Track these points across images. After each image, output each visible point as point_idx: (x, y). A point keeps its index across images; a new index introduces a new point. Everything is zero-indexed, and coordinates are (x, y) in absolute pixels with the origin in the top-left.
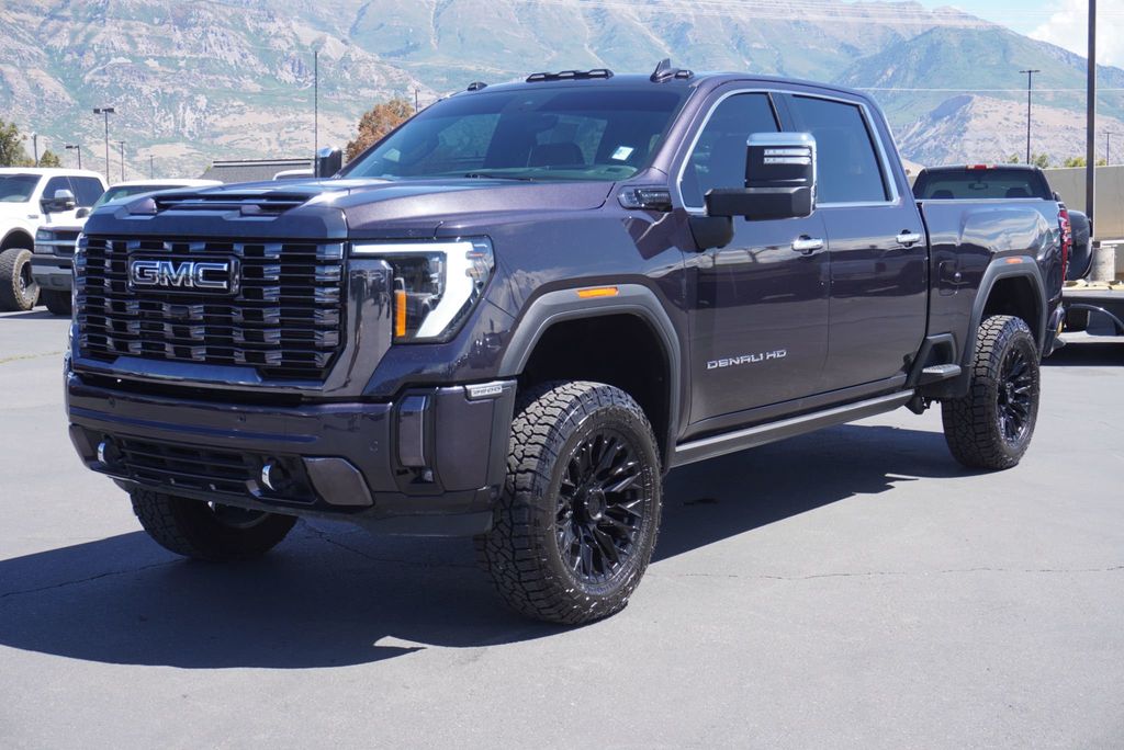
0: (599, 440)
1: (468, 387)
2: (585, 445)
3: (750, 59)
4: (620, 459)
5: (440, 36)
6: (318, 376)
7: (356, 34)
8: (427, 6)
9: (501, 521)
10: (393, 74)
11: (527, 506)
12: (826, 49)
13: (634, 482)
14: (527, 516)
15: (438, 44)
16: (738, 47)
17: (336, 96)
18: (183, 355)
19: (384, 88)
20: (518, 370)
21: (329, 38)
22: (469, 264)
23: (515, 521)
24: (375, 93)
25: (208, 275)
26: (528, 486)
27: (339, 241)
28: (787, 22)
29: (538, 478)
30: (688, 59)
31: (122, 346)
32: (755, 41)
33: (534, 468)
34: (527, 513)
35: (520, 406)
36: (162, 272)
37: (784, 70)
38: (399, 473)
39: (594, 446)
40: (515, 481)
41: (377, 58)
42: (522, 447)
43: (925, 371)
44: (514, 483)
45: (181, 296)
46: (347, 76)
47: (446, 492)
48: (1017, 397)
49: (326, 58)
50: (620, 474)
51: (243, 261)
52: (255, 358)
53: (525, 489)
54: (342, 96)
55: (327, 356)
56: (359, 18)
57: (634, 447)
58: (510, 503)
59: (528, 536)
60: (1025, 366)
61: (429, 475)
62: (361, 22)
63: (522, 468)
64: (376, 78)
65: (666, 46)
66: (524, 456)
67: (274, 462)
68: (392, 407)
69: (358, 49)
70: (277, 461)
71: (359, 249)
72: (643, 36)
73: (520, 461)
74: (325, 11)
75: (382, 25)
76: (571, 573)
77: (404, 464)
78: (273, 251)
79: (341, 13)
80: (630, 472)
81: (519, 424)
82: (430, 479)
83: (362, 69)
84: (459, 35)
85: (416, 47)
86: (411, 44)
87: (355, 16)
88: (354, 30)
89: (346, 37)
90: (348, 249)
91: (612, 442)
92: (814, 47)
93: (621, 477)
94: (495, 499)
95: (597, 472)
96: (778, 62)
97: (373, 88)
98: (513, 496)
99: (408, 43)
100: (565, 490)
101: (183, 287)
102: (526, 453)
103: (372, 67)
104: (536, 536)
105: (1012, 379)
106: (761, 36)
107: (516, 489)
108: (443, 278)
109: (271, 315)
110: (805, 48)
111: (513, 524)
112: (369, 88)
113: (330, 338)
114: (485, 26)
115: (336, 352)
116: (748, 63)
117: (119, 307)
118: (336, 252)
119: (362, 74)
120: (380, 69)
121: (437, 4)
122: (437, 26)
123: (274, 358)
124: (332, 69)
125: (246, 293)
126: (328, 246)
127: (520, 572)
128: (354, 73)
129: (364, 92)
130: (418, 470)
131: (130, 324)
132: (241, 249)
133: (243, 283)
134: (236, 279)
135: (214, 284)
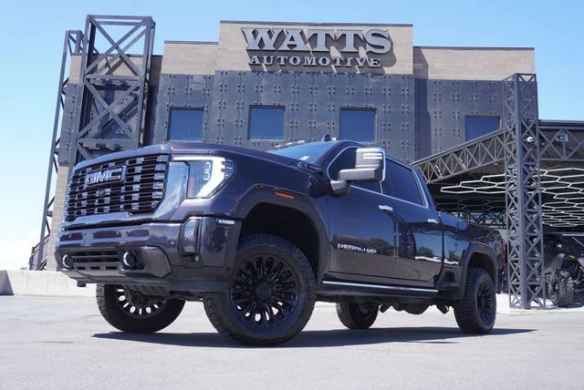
1: (218, 219)
6: (152, 211)
18: (101, 211)
20: (244, 217)
22: (223, 167)
25: (113, 174)
27: (167, 154)
31: (79, 213)
36: (96, 177)
38: (184, 256)
45: (103, 185)
47: (204, 266)
51: (127, 167)
52: (128, 208)
55: (157, 202)
61: (197, 259)
68: (181, 226)
70: (131, 251)
71: (175, 158)
77: (185, 251)
78: (140, 161)
90: (170, 157)
101: (104, 181)
108: (210, 172)
109: (136, 188)
115: (160, 200)
117: (80, 196)
118: (166, 158)
123: (135, 207)
125: (128, 180)
126: (162, 156)
130: (192, 255)
131: (83, 202)
132: (127, 163)
133: (126, 175)
134: (124, 174)
135: (115, 178)
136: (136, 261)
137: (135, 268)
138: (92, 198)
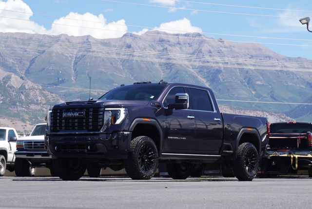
0: (146, 146)
1: (124, 132)
2: (144, 146)
3: (255, 90)
4: (150, 151)
5: (77, 75)
6: (99, 130)
7: (29, 73)
8: (70, 59)
10: (50, 97)
12: (298, 85)
15: (75, 80)
16: (248, 83)
17: (16, 109)
18: (73, 129)
19: (44, 104)
20: (132, 131)
21: (13, 75)
22: (124, 112)
23: (131, 157)
24: (38, 107)
25: (79, 114)
28: (277, 71)
29: (135, 150)
30: (220, 90)
31: (61, 129)
32: (258, 80)
34: (133, 156)
35: (132, 138)
36: (70, 114)
37: (275, 96)
38: (112, 146)
40: (131, 150)
41: (41, 88)
43: (223, 151)
45: (74, 118)
46: (23, 97)
47: (120, 150)
49: (11, 87)
51: (86, 112)
52: (87, 128)
54: (19, 109)
55: (100, 127)
56: (31, 65)
57: (153, 149)
58: (130, 154)
59: (133, 160)
61: (117, 147)
62: (32, 67)
63: (132, 148)
64: (39, 98)
65: (207, 82)
66: (133, 146)
67: (91, 146)
68: (111, 135)
69: (29, 82)
71: (106, 109)
72: (194, 76)
74: (11, 61)
75: (44, 69)
76: (141, 169)
78: (91, 110)
79: (20, 62)
80: (152, 154)
81: (132, 142)
83: (32, 93)
84: (88, 75)
85: (63, 81)
86: (60, 79)
87: (29, 64)
88: (28, 72)
89: (23, 75)
90: (104, 109)
91: (149, 148)
92: (291, 84)
95: (146, 153)
96: (271, 92)
97: (38, 104)
99: (58, 79)
100: (140, 154)
103: (38, 92)
105: (250, 158)
106: (261, 78)
107: (131, 152)
108: (120, 114)
110: (286, 85)
112: (35, 104)
113: (101, 124)
114: (103, 70)
115: (102, 126)
116: (253, 92)
117: (61, 121)
118: (102, 109)
119: (31, 96)
120: (41, 93)
121: (76, 57)
122: (75, 70)
123: (91, 128)
124: (14, 93)
128: (27, 96)
129: (32, 107)
130: (115, 146)
131: (63, 124)
132: (85, 110)
133: (86, 115)
134: (84, 114)
138: (67, 123)
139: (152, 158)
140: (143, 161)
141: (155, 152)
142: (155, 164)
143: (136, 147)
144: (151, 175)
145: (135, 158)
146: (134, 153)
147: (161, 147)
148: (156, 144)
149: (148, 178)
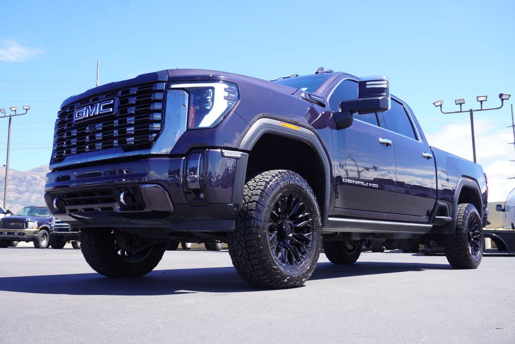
0: (290, 197)
1: (223, 151)
2: (283, 197)
4: (301, 210)
6: (150, 145)
9: (240, 227)
11: (253, 218)
13: (308, 223)
14: (253, 223)
18: (92, 149)
20: (249, 148)
22: (226, 94)
23: (247, 226)
25: (104, 107)
26: (254, 209)
27: (163, 82)
29: (259, 205)
31: (69, 152)
33: (257, 200)
34: (253, 221)
36: (85, 111)
38: (186, 193)
39: (288, 199)
40: (248, 206)
42: (252, 192)
43: (437, 217)
44: (247, 208)
45: (93, 120)
47: (211, 203)
48: (475, 239)
50: (302, 218)
51: (120, 98)
52: (122, 142)
53: (252, 210)
55: (154, 135)
57: (308, 205)
58: (244, 216)
59: (253, 233)
60: (477, 227)
61: (202, 195)
63: (251, 200)
66: (252, 195)
67: (127, 191)
68: (184, 160)
70: (129, 191)
71: (173, 86)
73: (250, 197)
76: (276, 260)
77: (189, 188)
78: (133, 91)
80: (306, 218)
81: (250, 183)
82: (203, 197)
90: (168, 87)
91: (297, 201)
93: (301, 220)
94: (236, 212)
95: (290, 215)
98: (246, 214)
100: (273, 217)
101: (94, 116)
102: (253, 194)
104: (257, 234)
105: (472, 231)
107: (248, 210)
108: (213, 99)
109: (131, 120)
111: (246, 227)
113: (157, 126)
115: (159, 133)
117: (69, 134)
118: (163, 86)
123: (131, 140)
125: (121, 112)
126: (158, 84)
127: (249, 254)
130: (197, 192)
131: (72, 140)
132: (119, 93)
133: (119, 107)
134: (116, 106)
135: (107, 111)
136: (134, 200)
137: (134, 208)
138: (81, 135)
139: (306, 229)
140: (282, 236)
141: (313, 213)
142: (315, 244)
143: (261, 196)
144: (304, 276)
145: (258, 227)
146: (254, 213)
147: (328, 202)
148: (316, 193)
149: (295, 283)
